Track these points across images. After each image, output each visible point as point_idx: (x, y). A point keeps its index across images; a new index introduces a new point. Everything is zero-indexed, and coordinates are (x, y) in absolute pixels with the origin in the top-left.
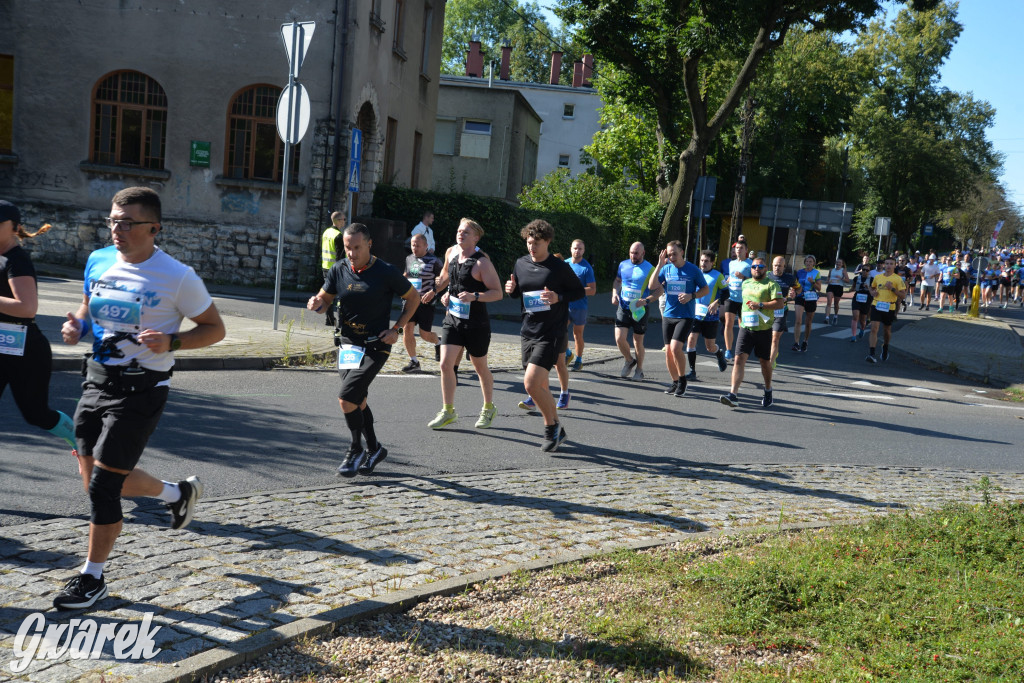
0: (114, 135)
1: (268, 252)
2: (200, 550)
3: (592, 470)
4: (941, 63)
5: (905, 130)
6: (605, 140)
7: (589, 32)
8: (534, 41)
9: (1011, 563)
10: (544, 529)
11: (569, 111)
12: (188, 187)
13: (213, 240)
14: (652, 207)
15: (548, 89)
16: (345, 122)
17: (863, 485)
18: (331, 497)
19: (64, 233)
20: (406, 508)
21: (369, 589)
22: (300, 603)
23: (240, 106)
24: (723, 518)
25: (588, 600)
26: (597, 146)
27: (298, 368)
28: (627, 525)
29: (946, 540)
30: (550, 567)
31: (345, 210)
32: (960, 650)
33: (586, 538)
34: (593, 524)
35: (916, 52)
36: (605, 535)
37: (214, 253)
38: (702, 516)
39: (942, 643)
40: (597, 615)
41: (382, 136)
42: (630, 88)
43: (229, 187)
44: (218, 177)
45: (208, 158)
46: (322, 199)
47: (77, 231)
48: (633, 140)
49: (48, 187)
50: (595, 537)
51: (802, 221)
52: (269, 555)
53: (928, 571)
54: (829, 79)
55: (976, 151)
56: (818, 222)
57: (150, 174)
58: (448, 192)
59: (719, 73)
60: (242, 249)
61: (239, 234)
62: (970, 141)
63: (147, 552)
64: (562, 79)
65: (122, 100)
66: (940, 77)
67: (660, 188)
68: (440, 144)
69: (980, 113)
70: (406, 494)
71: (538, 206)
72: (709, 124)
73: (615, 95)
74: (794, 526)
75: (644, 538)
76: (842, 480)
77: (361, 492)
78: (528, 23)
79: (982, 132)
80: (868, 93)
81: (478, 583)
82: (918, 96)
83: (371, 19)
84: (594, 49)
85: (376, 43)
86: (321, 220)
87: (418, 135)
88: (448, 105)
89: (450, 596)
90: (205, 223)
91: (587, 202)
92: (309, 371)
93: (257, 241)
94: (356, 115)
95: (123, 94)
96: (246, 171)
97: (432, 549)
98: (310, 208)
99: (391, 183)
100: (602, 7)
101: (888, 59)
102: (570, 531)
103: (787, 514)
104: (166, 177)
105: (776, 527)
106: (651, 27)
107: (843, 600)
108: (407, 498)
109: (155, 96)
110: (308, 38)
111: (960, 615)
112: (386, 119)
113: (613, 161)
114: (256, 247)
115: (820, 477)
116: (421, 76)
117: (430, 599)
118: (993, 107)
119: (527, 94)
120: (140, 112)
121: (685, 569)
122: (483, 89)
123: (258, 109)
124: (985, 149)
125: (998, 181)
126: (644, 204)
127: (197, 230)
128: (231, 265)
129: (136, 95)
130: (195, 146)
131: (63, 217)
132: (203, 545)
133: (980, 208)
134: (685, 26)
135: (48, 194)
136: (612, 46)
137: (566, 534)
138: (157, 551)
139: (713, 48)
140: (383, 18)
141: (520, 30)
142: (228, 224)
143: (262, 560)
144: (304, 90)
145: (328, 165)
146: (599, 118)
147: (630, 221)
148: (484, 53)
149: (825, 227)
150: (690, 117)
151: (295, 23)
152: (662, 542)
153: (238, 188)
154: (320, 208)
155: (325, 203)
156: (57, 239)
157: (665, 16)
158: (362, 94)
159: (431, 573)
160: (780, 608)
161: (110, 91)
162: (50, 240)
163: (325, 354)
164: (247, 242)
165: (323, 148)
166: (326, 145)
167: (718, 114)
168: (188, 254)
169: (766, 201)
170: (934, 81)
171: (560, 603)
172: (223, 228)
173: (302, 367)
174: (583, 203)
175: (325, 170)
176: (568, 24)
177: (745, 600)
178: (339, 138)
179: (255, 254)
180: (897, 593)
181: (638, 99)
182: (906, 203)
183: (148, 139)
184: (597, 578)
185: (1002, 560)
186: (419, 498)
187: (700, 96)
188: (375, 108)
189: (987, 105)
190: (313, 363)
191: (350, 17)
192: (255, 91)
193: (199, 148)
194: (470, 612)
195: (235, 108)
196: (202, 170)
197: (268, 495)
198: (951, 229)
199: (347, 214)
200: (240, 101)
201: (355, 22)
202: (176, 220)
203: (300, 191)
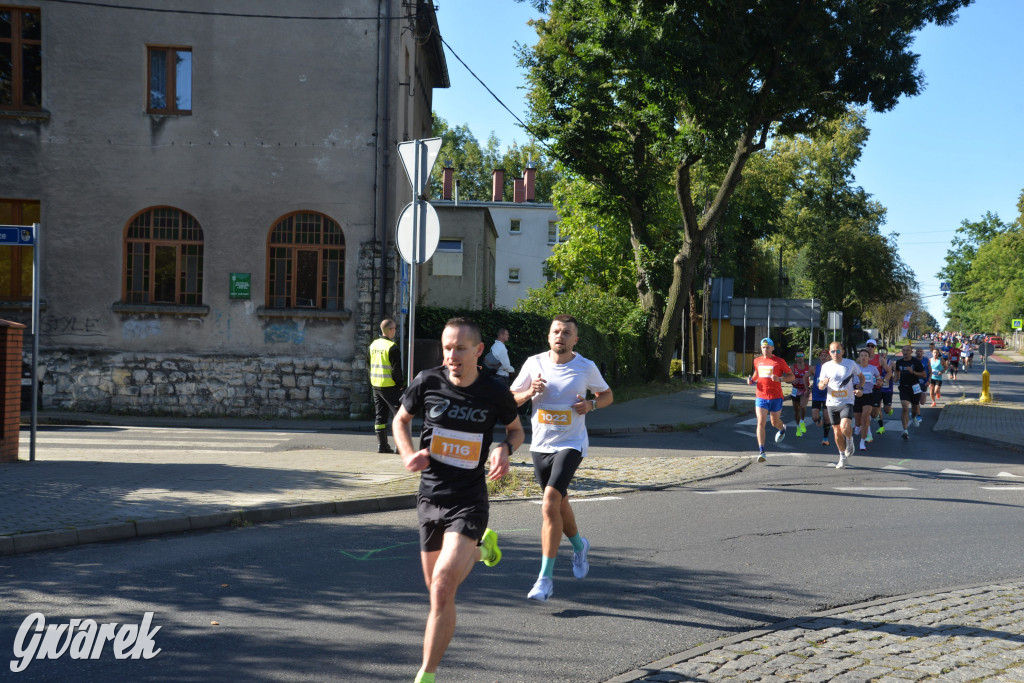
0: (147, 273)
1: (316, 381)
6: (565, 252)
7: (563, 146)
8: (466, 162)
11: (515, 225)
12: (229, 321)
13: (257, 374)
14: (634, 315)
15: (494, 206)
16: (391, 243)
19: (97, 379)
23: (279, 235)
26: (559, 257)
35: (831, 155)
37: (259, 387)
42: (604, 198)
43: (272, 318)
44: (259, 308)
45: (249, 288)
46: (371, 323)
47: (111, 375)
49: (79, 332)
51: (771, 319)
56: (787, 320)
57: (188, 310)
60: (288, 381)
61: (284, 365)
65: (155, 236)
66: (853, 177)
67: (640, 294)
72: (700, 229)
78: (458, 145)
82: (836, 196)
90: (248, 357)
93: (304, 372)
95: (155, 231)
96: (289, 300)
98: (359, 333)
104: (206, 311)
109: (190, 231)
110: (432, 158)
114: (303, 378)
120: (174, 248)
123: (298, 236)
127: (239, 364)
128: (277, 399)
129: (169, 231)
130: (234, 278)
131: (95, 362)
135: (78, 339)
136: (585, 158)
141: (451, 152)
142: (272, 356)
144: (430, 208)
145: (376, 288)
149: (795, 323)
151: (416, 141)
153: (283, 317)
154: (370, 332)
156: (90, 386)
161: (142, 229)
162: (82, 387)
164: (293, 373)
165: (370, 271)
166: (373, 268)
168: (231, 391)
169: (736, 301)
170: (850, 182)
172: (267, 361)
175: (373, 294)
176: (539, 139)
178: (386, 260)
179: (302, 385)
181: (612, 209)
183: (183, 274)
191: (391, 138)
192: (294, 219)
193: (238, 280)
195: (274, 237)
196: (242, 302)
198: (864, 323)
200: (279, 229)
202: (216, 356)
203: (347, 316)
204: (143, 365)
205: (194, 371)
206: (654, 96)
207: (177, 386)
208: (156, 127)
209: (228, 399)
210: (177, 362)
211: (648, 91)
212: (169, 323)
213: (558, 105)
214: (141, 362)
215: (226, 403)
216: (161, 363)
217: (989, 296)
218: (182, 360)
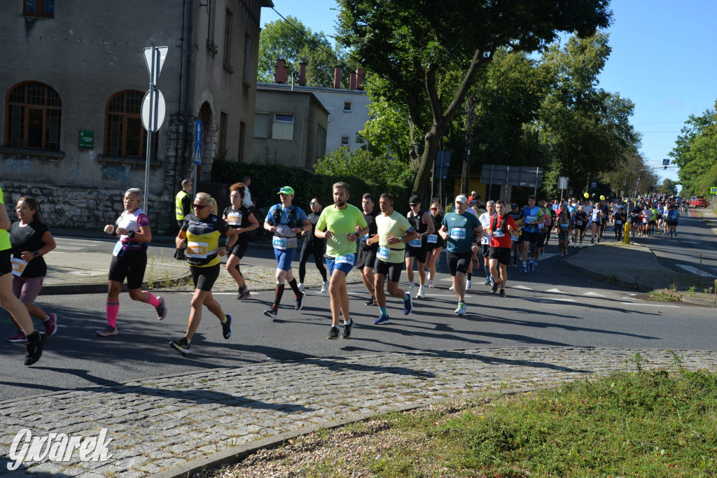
0: (22, 127)
2: (90, 423)
3: (370, 356)
4: (598, 73)
5: (576, 118)
6: (373, 126)
7: (361, 52)
9: (657, 412)
10: (338, 398)
11: (347, 106)
13: (96, 200)
14: (406, 172)
15: (332, 91)
16: (190, 116)
17: (557, 361)
18: (185, 381)
20: (239, 387)
21: (214, 446)
22: (164, 458)
23: (115, 105)
24: (462, 387)
25: (370, 448)
26: (368, 131)
27: (159, 290)
28: (396, 394)
29: (613, 397)
30: (343, 425)
31: (192, 177)
32: (625, 473)
33: (368, 404)
34: (371, 394)
35: (582, 66)
36: (380, 401)
37: (98, 210)
38: (448, 386)
39: (613, 469)
40: (377, 458)
41: (217, 125)
42: (389, 90)
43: (107, 163)
44: (99, 156)
45: (92, 143)
46: (175, 170)
48: (392, 126)
50: (373, 403)
51: (509, 180)
52: (140, 425)
53: (602, 419)
54: (523, 83)
55: (623, 132)
56: (520, 181)
57: (50, 154)
58: (265, 163)
59: (450, 80)
60: (118, 206)
61: (115, 195)
62: (620, 125)
63: (50, 426)
64: (342, 85)
65: (29, 102)
66: (598, 82)
67: (412, 159)
68: (259, 130)
69: (624, 107)
70: (239, 377)
71: (328, 172)
72: (444, 115)
73: (379, 95)
74: (510, 391)
75: (408, 403)
76: (542, 358)
77: (207, 377)
78: (316, 46)
79: (626, 119)
80: (550, 93)
81: (292, 438)
82: (585, 95)
83: (208, 44)
84: (364, 64)
85: (211, 60)
86: (174, 185)
87: (242, 124)
88: (263, 104)
89: (272, 449)
90: (90, 188)
91: (362, 169)
92: (167, 292)
94: (198, 111)
95: (29, 98)
96: (120, 151)
97: (258, 416)
98: (166, 176)
99: (224, 157)
100: (368, 36)
101: (563, 70)
102: (356, 400)
103: (506, 382)
104: (62, 156)
105: (498, 392)
106: (403, 49)
107: (545, 441)
108: (240, 380)
109: (53, 99)
110: (163, 58)
111: (624, 449)
112: (220, 113)
113: (379, 141)
115: (527, 356)
116: (244, 84)
117: (258, 452)
118: (633, 103)
119: (318, 95)
120: (42, 111)
121: (437, 423)
122: (288, 92)
123: (127, 107)
124: (629, 130)
125: (638, 152)
126: (401, 170)
127: (84, 193)
128: (110, 218)
129: (38, 98)
130: (82, 134)
132: (91, 418)
133: (627, 170)
134: (426, 48)
136: (376, 62)
137: (353, 402)
138: (58, 425)
139: (445, 63)
140: (215, 43)
142: (107, 189)
143: (136, 428)
144: (160, 94)
145: (179, 146)
146: (368, 112)
147: (392, 182)
148: (288, 67)
149: (525, 184)
150: (431, 110)
151: (154, 48)
152: (420, 405)
153: (114, 163)
154: (174, 176)
155: (177, 173)
157: (411, 42)
158: (202, 96)
159: (258, 433)
160: (503, 449)
161: (19, 96)
163: (179, 279)
165: (175, 134)
166: (177, 132)
167: (450, 108)
168: (78, 211)
169: (485, 167)
170: (595, 85)
171: (351, 451)
172: (103, 192)
173: (162, 289)
174: (359, 170)
175: (177, 150)
176: (345, 47)
177: (479, 444)
178: (187, 127)
180: (581, 436)
181: (395, 98)
182: (579, 167)
183: (48, 129)
184: (376, 432)
185: (651, 410)
186: (249, 379)
187: (437, 95)
188: (212, 106)
189: (629, 101)
190: (171, 286)
191: (192, 43)
192: (125, 95)
193: (84, 135)
194: (286, 460)
195: (111, 107)
196: (88, 151)
197: (139, 382)
198: (609, 184)
199: (193, 180)
200: (115, 102)
201: (196, 46)
202: (69, 187)
203: (159, 164)
204: (17, 190)
205: (53, 196)
206: (405, 21)
207: (41, 206)
208: (29, 26)
209: (76, 216)
210: (41, 189)
211: (401, 17)
212: (37, 163)
213: (359, 23)
214: (17, 188)
215: (75, 219)
216: (31, 189)
217: (701, 170)
218: (45, 188)
